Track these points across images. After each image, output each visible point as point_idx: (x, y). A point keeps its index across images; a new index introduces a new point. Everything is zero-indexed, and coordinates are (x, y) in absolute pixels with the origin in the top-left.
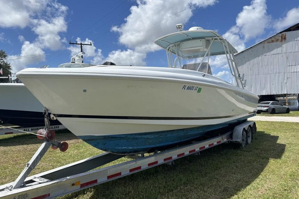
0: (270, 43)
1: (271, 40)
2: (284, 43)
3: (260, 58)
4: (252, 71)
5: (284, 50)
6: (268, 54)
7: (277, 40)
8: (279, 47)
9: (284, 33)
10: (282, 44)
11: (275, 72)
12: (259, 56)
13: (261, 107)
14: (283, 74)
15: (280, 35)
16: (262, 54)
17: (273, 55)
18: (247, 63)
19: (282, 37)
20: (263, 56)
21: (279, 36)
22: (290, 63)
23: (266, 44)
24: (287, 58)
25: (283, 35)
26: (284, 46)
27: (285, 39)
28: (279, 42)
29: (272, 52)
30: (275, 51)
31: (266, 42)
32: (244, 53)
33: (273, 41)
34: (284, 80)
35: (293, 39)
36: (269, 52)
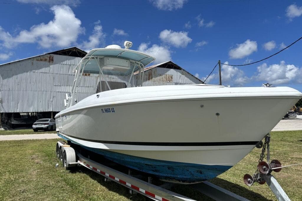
0: (38, 61)
1: (39, 58)
2: (52, 64)
3: (28, 73)
4: (19, 86)
5: (51, 70)
6: (36, 71)
7: (46, 60)
8: (47, 67)
9: (52, 55)
10: (50, 65)
11: (43, 90)
12: (27, 72)
13: (41, 125)
14: (50, 92)
15: (49, 56)
16: (31, 70)
17: (41, 74)
18: (14, 76)
19: (50, 58)
20: (32, 73)
21: (47, 57)
22: (56, 83)
23: (35, 61)
24: (54, 78)
25: (51, 56)
26: (51, 66)
27: (52, 60)
28: (47, 62)
29: (41, 70)
30: (43, 70)
31: (35, 59)
32: (10, 65)
33: (41, 60)
34: (50, 98)
35: (59, 62)
36: (38, 69)
